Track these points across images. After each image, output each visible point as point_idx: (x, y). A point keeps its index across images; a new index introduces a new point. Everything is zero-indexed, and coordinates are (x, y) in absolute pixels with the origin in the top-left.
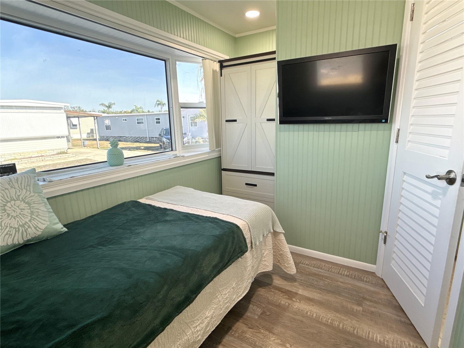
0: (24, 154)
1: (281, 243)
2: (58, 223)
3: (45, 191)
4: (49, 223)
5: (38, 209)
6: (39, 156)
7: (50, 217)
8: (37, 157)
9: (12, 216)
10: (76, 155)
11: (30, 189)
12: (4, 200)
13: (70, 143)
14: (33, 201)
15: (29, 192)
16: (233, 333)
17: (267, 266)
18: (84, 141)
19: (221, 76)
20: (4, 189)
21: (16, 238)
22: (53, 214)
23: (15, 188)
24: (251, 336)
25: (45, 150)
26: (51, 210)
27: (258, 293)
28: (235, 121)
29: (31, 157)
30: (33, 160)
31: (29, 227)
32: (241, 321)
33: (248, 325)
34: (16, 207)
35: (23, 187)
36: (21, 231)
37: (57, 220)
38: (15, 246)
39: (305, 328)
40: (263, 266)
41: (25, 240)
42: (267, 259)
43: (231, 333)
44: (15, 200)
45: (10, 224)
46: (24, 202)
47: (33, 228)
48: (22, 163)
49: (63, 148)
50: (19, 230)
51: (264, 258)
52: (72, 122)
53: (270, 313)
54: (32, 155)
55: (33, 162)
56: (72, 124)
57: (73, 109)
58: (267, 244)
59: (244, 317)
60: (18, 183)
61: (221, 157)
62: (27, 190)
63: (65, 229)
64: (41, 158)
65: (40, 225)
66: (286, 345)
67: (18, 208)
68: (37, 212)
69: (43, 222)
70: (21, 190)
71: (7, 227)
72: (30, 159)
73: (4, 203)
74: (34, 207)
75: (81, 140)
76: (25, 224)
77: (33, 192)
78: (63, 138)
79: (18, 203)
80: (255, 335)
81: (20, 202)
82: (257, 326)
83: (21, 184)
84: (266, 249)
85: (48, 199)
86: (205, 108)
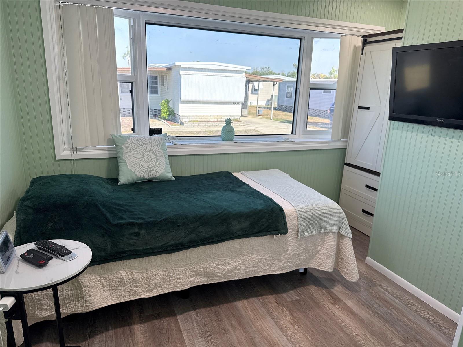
0: (204, 118)
1: (345, 247)
2: (170, 173)
3: (168, 150)
4: (164, 171)
5: (160, 160)
6: (215, 121)
7: (166, 167)
8: (213, 121)
9: (146, 161)
10: (247, 124)
11: (159, 147)
12: (144, 150)
13: (246, 110)
14: (159, 154)
15: (158, 149)
16: (261, 299)
17: (321, 264)
18: (259, 109)
19: (362, 54)
20: (146, 144)
21: (145, 175)
22: (169, 166)
23: (152, 144)
24: (273, 308)
25: (221, 115)
26: (168, 163)
27: (308, 287)
28: (368, 108)
29: (209, 121)
30: (210, 124)
31: (153, 170)
32: (274, 296)
33: (277, 301)
34: (149, 156)
35: (156, 144)
36: (148, 171)
37: (170, 171)
38: (144, 179)
39: (323, 326)
40: (317, 263)
41: (150, 177)
42: (323, 258)
43: (260, 298)
44: (150, 152)
45: (144, 165)
46: (154, 154)
47: (155, 171)
48: (201, 126)
49: (237, 116)
50: (148, 170)
51: (320, 255)
52: (254, 86)
53: (304, 303)
54: (210, 119)
55: (209, 126)
56: (255, 88)
57: (262, 70)
58: (326, 243)
59: (280, 295)
60: (154, 142)
61: (346, 149)
62: (157, 147)
63: (174, 178)
64: (216, 123)
65: (159, 171)
66: (294, 325)
67: (150, 157)
68: (159, 162)
69: (161, 169)
70: (154, 146)
71: (142, 166)
72: (207, 122)
73: (144, 152)
74: (159, 158)
75: (256, 107)
76: (151, 167)
77: (161, 149)
78: (239, 104)
79: (151, 153)
80: (277, 309)
81: (152, 153)
82: (284, 305)
83: (155, 142)
84: (324, 247)
85: (169, 156)
86: (335, 89)
